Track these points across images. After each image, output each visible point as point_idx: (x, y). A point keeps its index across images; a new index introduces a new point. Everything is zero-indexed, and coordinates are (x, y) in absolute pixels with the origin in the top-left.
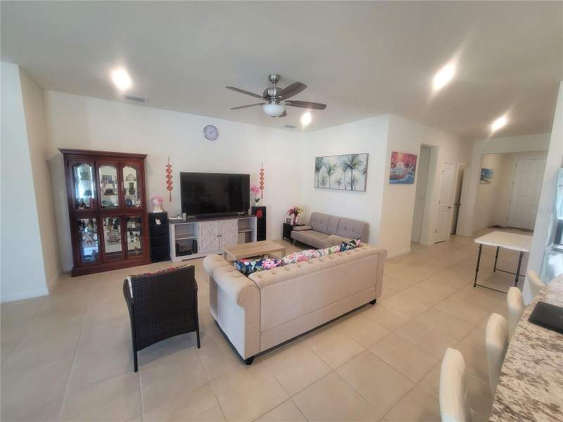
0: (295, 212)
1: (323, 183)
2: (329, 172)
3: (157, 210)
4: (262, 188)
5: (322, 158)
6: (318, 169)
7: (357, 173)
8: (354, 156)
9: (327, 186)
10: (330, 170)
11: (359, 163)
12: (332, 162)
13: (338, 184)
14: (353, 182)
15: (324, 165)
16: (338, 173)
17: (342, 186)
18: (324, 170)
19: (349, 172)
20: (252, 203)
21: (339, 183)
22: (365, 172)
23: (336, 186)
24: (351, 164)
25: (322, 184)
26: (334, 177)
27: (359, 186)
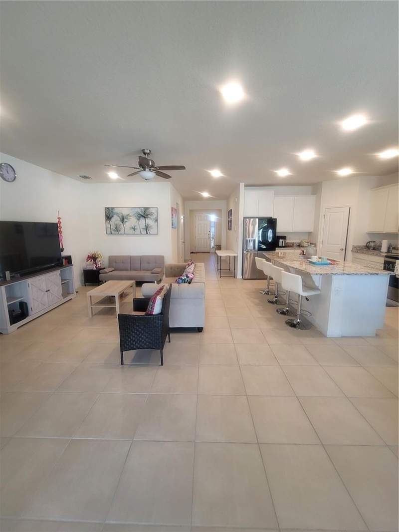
1: (117, 229)
2: (123, 220)
5: (113, 208)
6: (108, 217)
7: (149, 221)
8: (146, 209)
9: (122, 231)
10: (123, 219)
11: (151, 214)
12: (125, 213)
13: (133, 230)
14: (147, 228)
15: (117, 214)
16: (132, 221)
17: (137, 231)
18: (115, 219)
19: (142, 220)
22: (157, 220)
23: (132, 231)
24: (144, 214)
26: (128, 225)
27: (153, 231)
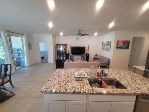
0: (96, 55)
3: (68, 53)
4: (89, 49)
5: (103, 42)
6: (102, 45)
7: (109, 46)
8: (109, 42)
12: (105, 43)
14: (108, 48)
18: (103, 45)
19: (107, 46)
20: (86, 53)
21: (106, 49)
23: (105, 49)
24: (108, 44)
25: (103, 49)
26: (105, 47)
27: (109, 50)
